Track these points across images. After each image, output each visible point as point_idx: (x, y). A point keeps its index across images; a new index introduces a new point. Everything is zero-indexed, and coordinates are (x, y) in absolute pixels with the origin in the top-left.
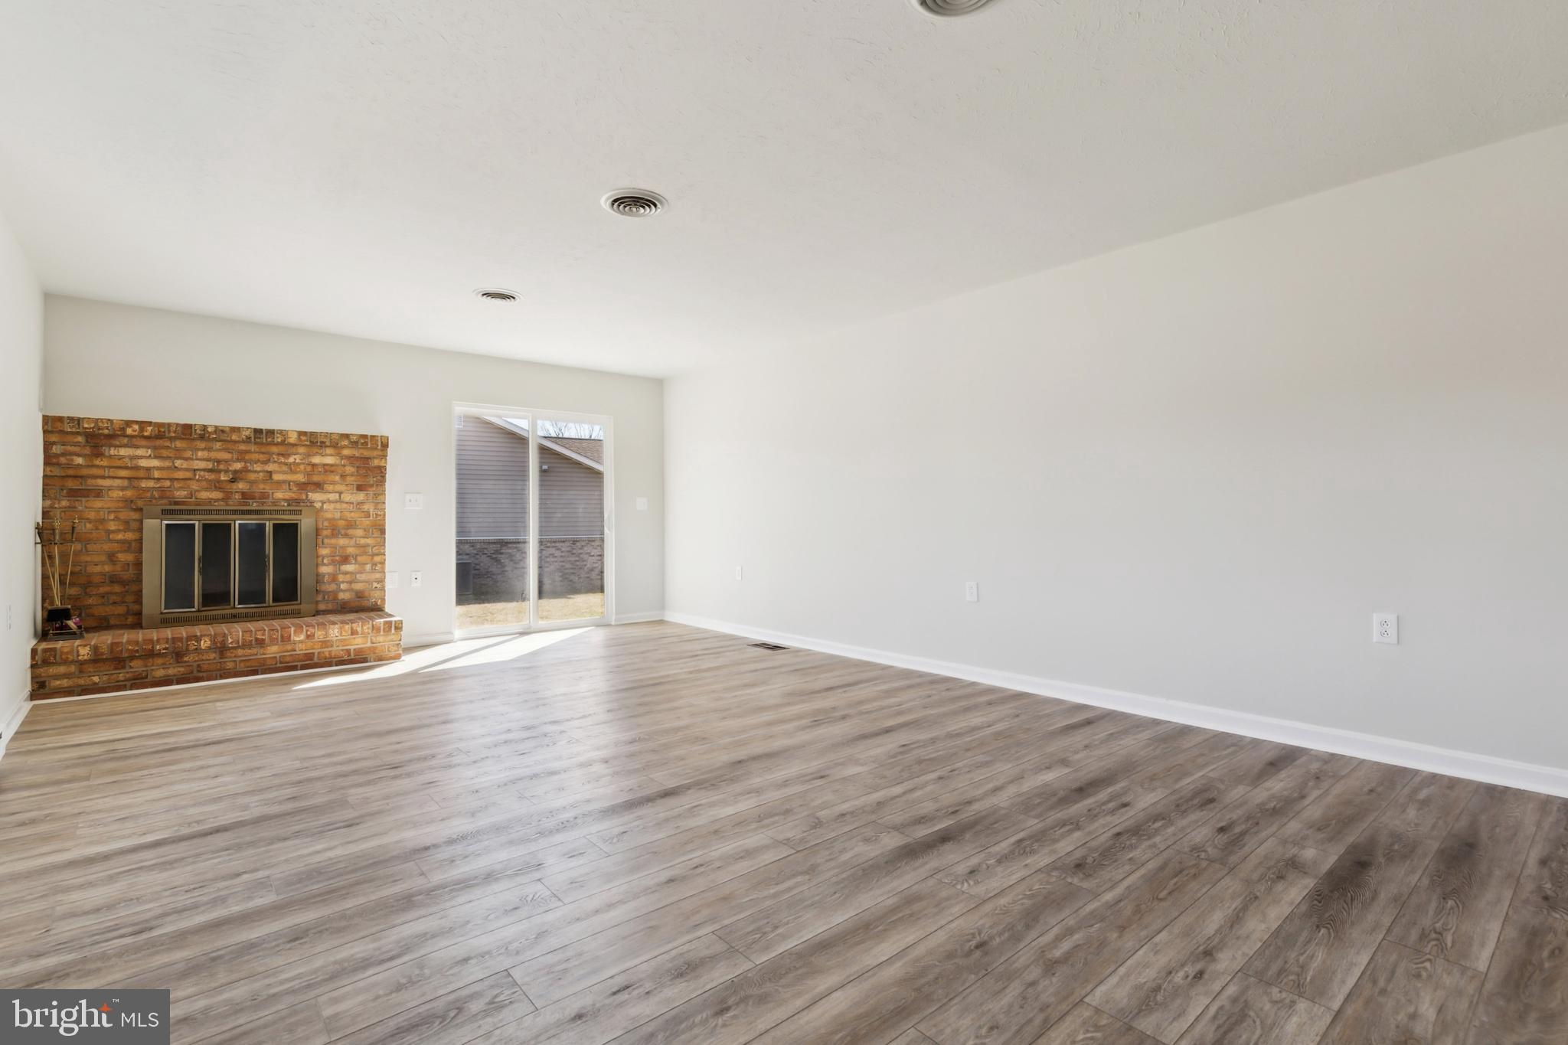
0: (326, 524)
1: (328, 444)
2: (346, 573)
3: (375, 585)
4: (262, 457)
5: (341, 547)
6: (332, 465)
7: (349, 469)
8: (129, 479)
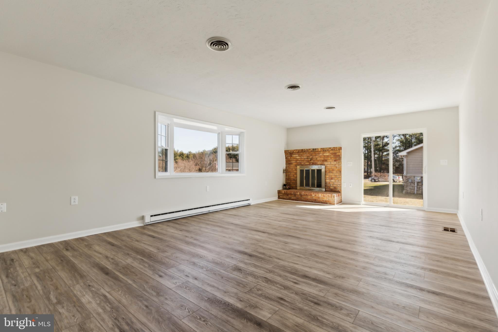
0: (328, 170)
1: (326, 150)
2: (332, 182)
3: (338, 186)
4: (315, 155)
5: (331, 175)
6: (328, 155)
7: (332, 156)
8: (296, 161)
